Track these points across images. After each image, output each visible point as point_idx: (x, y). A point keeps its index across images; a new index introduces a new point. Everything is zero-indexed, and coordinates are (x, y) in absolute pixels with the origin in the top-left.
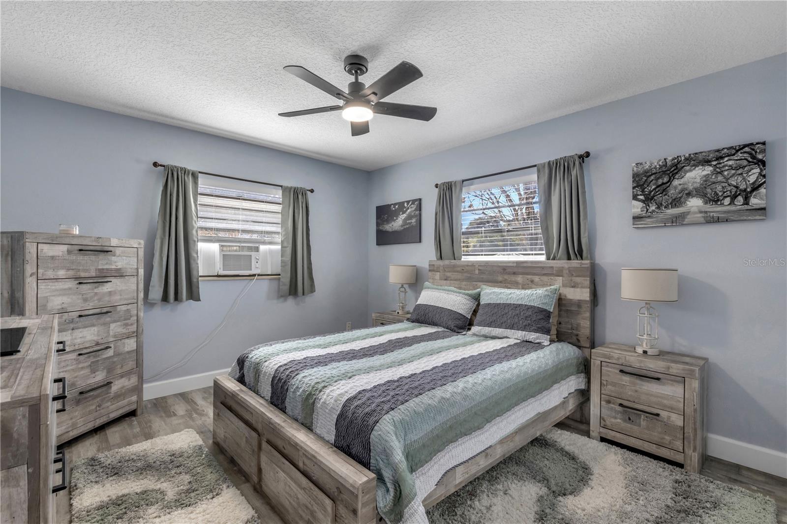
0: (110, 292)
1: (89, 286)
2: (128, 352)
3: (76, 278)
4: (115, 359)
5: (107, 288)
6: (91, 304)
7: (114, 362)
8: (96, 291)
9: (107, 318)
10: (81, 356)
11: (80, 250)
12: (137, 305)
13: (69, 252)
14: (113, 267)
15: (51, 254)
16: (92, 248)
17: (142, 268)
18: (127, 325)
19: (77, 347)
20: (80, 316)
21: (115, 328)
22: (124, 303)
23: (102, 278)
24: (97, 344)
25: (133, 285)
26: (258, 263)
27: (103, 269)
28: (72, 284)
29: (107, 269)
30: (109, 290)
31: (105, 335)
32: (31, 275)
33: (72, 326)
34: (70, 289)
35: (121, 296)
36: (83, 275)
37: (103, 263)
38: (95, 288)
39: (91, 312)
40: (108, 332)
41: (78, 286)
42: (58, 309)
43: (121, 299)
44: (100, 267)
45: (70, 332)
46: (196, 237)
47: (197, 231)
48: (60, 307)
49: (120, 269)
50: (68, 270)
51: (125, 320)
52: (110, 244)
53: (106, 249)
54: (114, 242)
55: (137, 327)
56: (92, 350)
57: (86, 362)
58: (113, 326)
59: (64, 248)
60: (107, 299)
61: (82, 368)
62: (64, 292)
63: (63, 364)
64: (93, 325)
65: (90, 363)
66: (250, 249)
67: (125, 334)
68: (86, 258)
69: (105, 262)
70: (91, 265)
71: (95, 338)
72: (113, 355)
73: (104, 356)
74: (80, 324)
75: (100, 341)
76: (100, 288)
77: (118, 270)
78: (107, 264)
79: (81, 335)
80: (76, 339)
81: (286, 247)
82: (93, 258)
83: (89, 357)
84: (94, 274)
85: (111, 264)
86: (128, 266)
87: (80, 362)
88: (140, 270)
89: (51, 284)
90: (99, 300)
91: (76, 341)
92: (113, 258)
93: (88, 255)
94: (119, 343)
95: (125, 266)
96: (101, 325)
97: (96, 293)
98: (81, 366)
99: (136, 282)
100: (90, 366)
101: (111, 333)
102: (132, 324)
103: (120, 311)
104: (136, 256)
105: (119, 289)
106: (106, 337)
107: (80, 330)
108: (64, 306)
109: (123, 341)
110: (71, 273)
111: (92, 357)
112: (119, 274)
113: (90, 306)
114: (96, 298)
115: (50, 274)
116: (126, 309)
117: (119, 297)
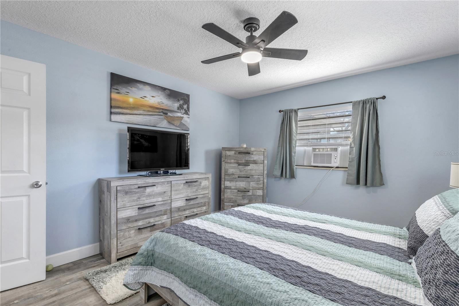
0: (251, 169)
1: (242, 166)
2: (259, 196)
3: (237, 163)
4: (252, 197)
5: (249, 168)
6: (243, 173)
7: (252, 198)
8: (245, 168)
9: (249, 180)
10: (239, 192)
11: (239, 153)
12: (263, 177)
13: (235, 154)
14: (252, 159)
15: (229, 154)
16: (243, 152)
17: (266, 160)
18: (258, 184)
19: (237, 188)
20: (239, 177)
21: (253, 184)
22: (257, 174)
23: (247, 164)
24: (245, 189)
25: (261, 167)
26: (336, 159)
27: (248, 160)
28: (236, 165)
29: (249, 160)
30: (250, 168)
31: (248, 186)
32: (223, 161)
33: (236, 180)
34: (235, 167)
35: (255, 171)
36: (240, 162)
37: (247, 158)
38: (245, 167)
39: (242, 176)
40: (250, 185)
41: (238, 166)
42: (231, 173)
43: (255, 173)
44: (246, 159)
45: (235, 182)
46: (295, 145)
47: (296, 141)
48: (232, 173)
49: (255, 160)
50: (235, 160)
51: (257, 182)
52: (251, 150)
53: (249, 152)
54: (253, 149)
55: (263, 186)
56: (243, 190)
57: (241, 194)
58: (251, 183)
59: (233, 152)
60: (249, 172)
61: (239, 196)
62: (234, 168)
63: (232, 193)
64: (244, 181)
65: (242, 195)
66: (332, 150)
67: (257, 187)
68: (241, 156)
69: (249, 157)
70: (243, 159)
71: (244, 186)
72: (251, 194)
73: (248, 194)
74: (238, 180)
75: (246, 188)
76: (246, 167)
77: (254, 161)
78: (249, 158)
79: (239, 184)
80: (237, 185)
81: (352, 147)
82: (244, 155)
83: (242, 193)
84: (244, 162)
85: (251, 158)
86: (259, 159)
87: (238, 194)
88: (265, 161)
89: (229, 164)
90: (246, 172)
91: (237, 186)
92: (252, 156)
93: (242, 154)
94: (254, 191)
95: (257, 159)
96: (247, 182)
97: (245, 169)
98: (239, 195)
99: (263, 166)
100: (242, 196)
101: (251, 186)
102: (260, 184)
103: (255, 178)
104: (263, 155)
105: (255, 168)
106: (248, 187)
107: (239, 182)
108: (233, 172)
109: (256, 190)
110: (235, 161)
111: (243, 193)
112: (255, 162)
113: (243, 174)
114: (245, 171)
115: (229, 161)
116: (257, 177)
117: (255, 172)
